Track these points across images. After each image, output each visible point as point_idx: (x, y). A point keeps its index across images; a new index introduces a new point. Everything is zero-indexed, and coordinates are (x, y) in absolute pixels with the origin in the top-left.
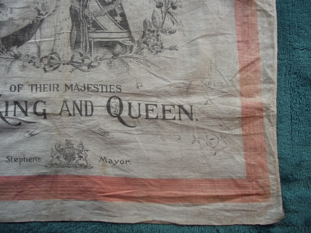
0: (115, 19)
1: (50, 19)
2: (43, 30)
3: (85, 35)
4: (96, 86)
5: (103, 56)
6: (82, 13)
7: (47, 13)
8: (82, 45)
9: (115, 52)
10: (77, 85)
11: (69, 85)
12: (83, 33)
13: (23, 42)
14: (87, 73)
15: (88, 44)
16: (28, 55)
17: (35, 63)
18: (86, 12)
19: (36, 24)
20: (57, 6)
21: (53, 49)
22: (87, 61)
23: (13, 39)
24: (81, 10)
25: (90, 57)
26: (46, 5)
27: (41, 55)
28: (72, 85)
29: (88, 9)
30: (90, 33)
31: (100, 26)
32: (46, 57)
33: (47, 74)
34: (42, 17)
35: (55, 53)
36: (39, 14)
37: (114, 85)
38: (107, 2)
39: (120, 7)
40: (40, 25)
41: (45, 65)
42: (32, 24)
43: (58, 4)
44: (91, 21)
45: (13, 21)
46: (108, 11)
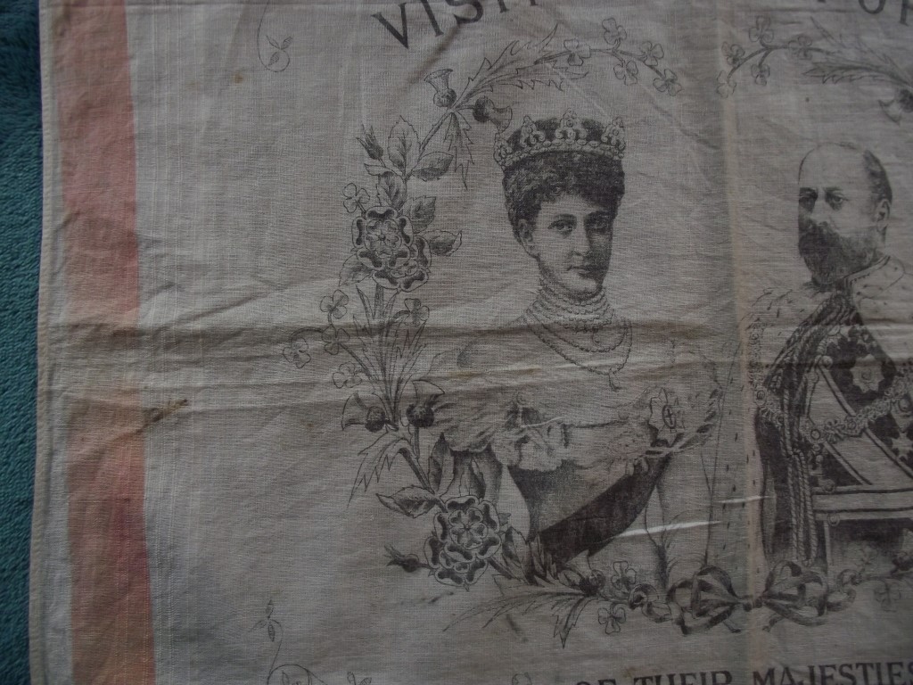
0: (894, 446)
1: (691, 456)
2: (668, 494)
3: (802, 504)
4: (846, 670)
5: (861, 568)
6: (790, 430)
7: (679, 437)
8: (795, 536)
9: (899, 555)
10: (787, 670)
11: (763, 673)
12: (795, 498)
13: (606, 537)
14: (818, 629)
15: (813, 532)
16: (626, 582)
17: (650, 605)
18: (804, 427)
19: (646, 474)
20: (714, 413)
21: (706, 557)
22: (814, 589)
23: (577, 530)
24: (786, 421)
25: (821, 575)
26: (676, 409)
27: (670, 579)
28: (771, 673)
29: (808, 417)
30: (818, 497)
31: (847, 473)
32: (685, 584)
33: (692, 639)
34: (665, 451)
35: (712, 569)
36: (656, 442)
37: (901, 664)
38: (865, 392)
39: (906, 406)
40: (659, 475)
41: (683, 610)
42: (634, 474)
43: (715, 406)
44: (819, 458)
45: (577, 472)
46: (869, 423)
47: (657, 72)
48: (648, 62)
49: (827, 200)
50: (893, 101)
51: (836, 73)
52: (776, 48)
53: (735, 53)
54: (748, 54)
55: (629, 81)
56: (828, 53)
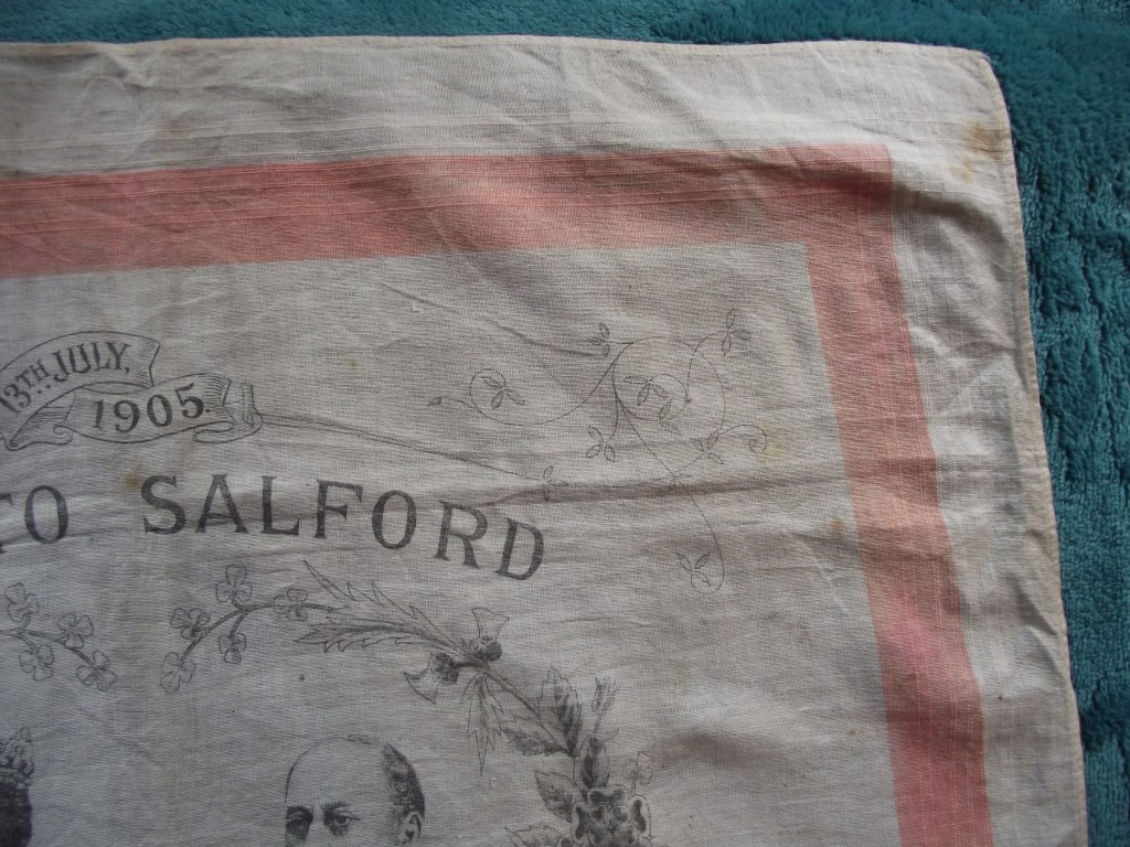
47: (82, 656)
48: (70, 644)
49: (326, 823)
50: (425, 672)
51: (343, 637)
52: (255, 607)
53: (194, 621)
54: (214, 620)
55: (40, 674)
56: (330, 610)
